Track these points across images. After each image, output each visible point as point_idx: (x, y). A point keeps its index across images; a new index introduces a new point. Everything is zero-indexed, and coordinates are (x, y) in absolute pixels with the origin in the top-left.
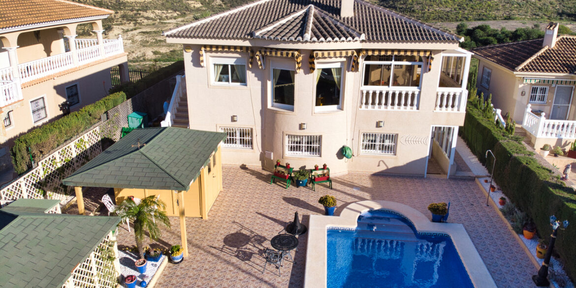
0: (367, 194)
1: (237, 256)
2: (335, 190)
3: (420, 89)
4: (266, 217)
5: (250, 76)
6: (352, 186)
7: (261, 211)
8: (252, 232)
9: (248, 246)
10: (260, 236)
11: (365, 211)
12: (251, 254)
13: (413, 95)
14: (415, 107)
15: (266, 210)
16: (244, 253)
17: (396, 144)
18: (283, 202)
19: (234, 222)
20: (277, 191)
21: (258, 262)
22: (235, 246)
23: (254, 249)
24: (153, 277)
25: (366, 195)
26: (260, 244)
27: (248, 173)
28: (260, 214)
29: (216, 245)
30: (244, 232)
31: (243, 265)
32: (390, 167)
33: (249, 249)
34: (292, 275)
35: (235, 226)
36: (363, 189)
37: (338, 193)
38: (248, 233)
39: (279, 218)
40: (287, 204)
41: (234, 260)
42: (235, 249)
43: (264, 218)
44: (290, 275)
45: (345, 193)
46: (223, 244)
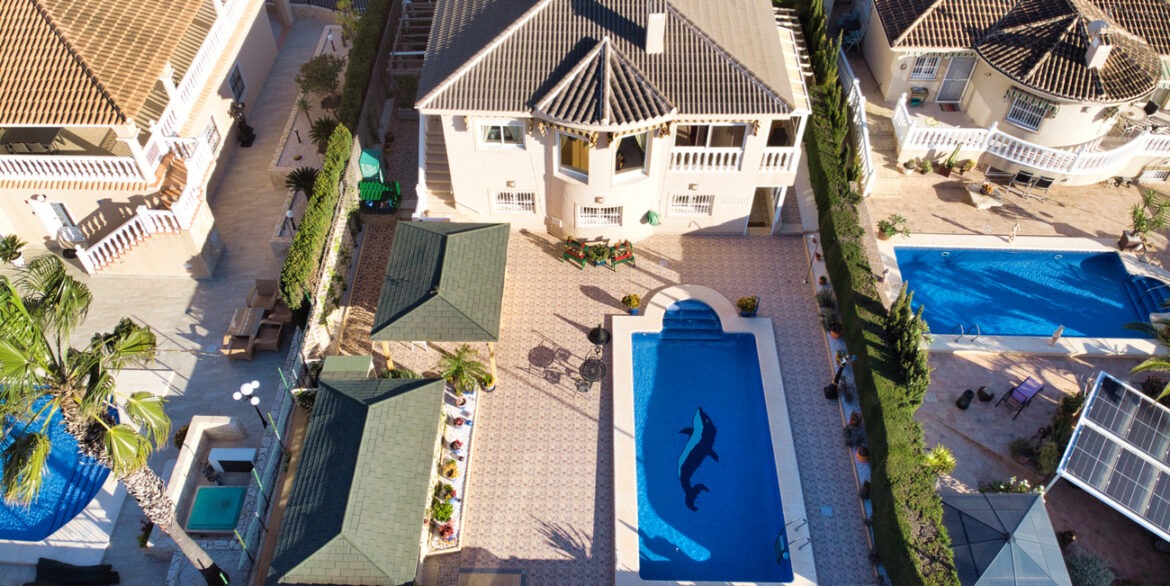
0: (674, 272)
1: (546, 378)
2: (638, 269)
3: (744, 150)
4: (566, 320)
5: (529, 139)
6: (657, 260)
7: (558, 312)
8: (554, 344)
9: (555, 364)
10: (564, 350)
11: (670, 305)
12: (559, 374)
13: (734, 156)
14: (736, 168)
15: (563, 309)
16: (552, 373)
17: (712, 204)
18: (581, 294)
19: (533, 331)
20: (571, 275)
21: (567, 384)
22: (541, 366)
23: (560, 367)
24: (475, 412)
25: (674, 276)
26: (566, 360)
27: (532, 242)
28: (558, 316)
29: (522, 365)
30: (547, 344)
31: (554, 390)
32: (702, 227)
33: (556, 368)
34: (602, 398)
35: (535, 336)
36: (671, 265)
37: (641, 274)
38: (551, 347)
39: (579, 320)
40: (585, 297)
41: (544, 383)
42: (542, 369)
43: (563, 322)
44: (599, 397)
45: (650, 274)
46: (528, 362)
